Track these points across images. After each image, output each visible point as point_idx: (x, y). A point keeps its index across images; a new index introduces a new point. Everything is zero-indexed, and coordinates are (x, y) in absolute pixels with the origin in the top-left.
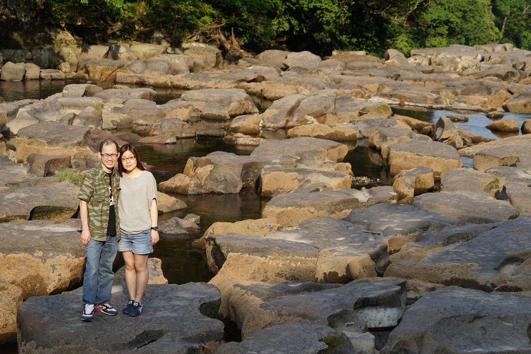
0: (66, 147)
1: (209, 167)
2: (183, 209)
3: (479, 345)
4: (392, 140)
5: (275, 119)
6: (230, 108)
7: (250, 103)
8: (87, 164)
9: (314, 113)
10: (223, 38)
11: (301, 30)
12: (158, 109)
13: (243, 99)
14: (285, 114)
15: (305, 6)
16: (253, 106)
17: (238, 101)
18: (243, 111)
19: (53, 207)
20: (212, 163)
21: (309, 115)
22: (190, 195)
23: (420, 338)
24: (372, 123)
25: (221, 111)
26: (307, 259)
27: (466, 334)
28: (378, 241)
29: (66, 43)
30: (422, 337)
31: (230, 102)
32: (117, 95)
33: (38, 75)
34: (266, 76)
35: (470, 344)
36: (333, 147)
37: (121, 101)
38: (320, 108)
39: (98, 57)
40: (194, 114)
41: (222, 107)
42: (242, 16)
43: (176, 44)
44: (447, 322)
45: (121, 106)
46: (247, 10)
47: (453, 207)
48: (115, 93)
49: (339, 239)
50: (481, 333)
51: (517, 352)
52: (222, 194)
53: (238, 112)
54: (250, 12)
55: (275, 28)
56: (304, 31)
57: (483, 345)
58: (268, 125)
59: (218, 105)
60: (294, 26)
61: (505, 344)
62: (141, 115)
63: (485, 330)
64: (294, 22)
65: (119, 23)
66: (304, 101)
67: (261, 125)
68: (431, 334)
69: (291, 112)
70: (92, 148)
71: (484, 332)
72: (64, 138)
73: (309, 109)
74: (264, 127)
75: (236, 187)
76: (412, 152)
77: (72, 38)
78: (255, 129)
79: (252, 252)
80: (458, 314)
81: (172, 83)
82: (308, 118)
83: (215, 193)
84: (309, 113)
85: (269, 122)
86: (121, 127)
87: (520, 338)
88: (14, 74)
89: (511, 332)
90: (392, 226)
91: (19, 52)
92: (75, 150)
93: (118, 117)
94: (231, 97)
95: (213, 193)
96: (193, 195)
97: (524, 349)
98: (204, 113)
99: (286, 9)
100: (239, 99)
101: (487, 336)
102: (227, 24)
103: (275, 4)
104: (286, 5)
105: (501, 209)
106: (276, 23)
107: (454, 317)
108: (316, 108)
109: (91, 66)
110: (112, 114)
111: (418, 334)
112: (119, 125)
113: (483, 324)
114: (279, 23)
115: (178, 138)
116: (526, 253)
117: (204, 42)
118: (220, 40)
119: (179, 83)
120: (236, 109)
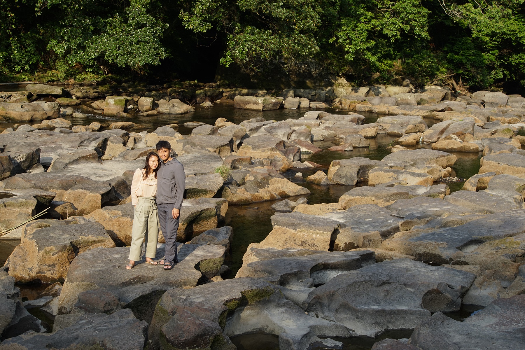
0: (263, 151)
1: (338, 167)
2: (306, 194)
3: (378, 303)
4: (494, 152)
5: (431, 136)
6: (406, 129)
7: (424, 125)
8: (271, 163)
9: (457, 133)
10: (454, 83)
11: (512, 78)
12: (354, 128)
13: (417, 123)
14: (438, 133)
15: (513, 62)
16: (426, 127)
17: (413, 124)
18: (417, 130)
19: (201, 189)
20: (339, 165)
21: (453, 134)
22: (322, 185)
23: (331, 295)
24: (493, 141)
25: (400, 130)
26: (324, 232)
27: (371, 295)
28: (395, 222)
29: (342, 85)
30: (333, 294)
31: (408, 125)
32: (336, 119)
33: (308, 105)
34: (453, 108)
35: (371, 302)
36: (443, 156)
37: (333, 122)
38: (461, 130)
39: (361, 95)
40: (383, 132)
41: (401, 128)
42: (468, 68)
43: (420, 87)
44: (359, 284)
45: (330, 126)
46: (471, 65)
47: (470, 201)
48: (335, 117)
49: (368, 220)
50: (383, 295)
51: (406, 311)
52: (343, 185)
53: (413, 132)
54: (473, 66)
55: (493, 76)
56: (514, 78)
57: (382, 304)
58: (426, 140)
59: (400, 126)
60: (507, 75)
61: (402, 304)
62: (342, 132)
63: (388, 293)
64: (506, 72)
65: (378, 73)
66: (452, 125)
67: (421, 140)
68: (340, 293)
69: (442, 132)
70: (281, 152)
71: (387, 294)
72: (263, 145)
73: (454, 130)
74: (423, 141)
75: (353, 181)
76: (496, 161)
77: (347, 82)
78: (412, 143)
79: (288, 226)
80: (369, 280)
81: (389, 111)
82: (453, 136)
83: (339, 184)
84: (453, 133)
85: (426, 138)
86: (328, 139)
87: (415, 300)
88: (292, 105)
89: (411, 296)
90: (414, 212)
91: (307, 90)
92: (269, 153)
93: (326, 133)
94: (409, 121)
95: (338, 184)
96: (324, 185)
97: (414, 309)
98: (389, 131)
99: (500, 64)
100: (414, 123)
101: (388, 297)
102: (456, 74)
103: (491, 60)
104: (500, 61)
105: (504, 204)
106: (494, 73)
107: (366, 282)
108: (459, 130)
109: (343, 100)
110: (323, 131)
111: (330, 292)
112: (326, 137)
113: (389, 288)
114: (496, 73)
115: (354, 148)
116: (488, 237)
117: (441, 85)
118: (452, 84)
119: (393, 112)
120: (411, 129)
